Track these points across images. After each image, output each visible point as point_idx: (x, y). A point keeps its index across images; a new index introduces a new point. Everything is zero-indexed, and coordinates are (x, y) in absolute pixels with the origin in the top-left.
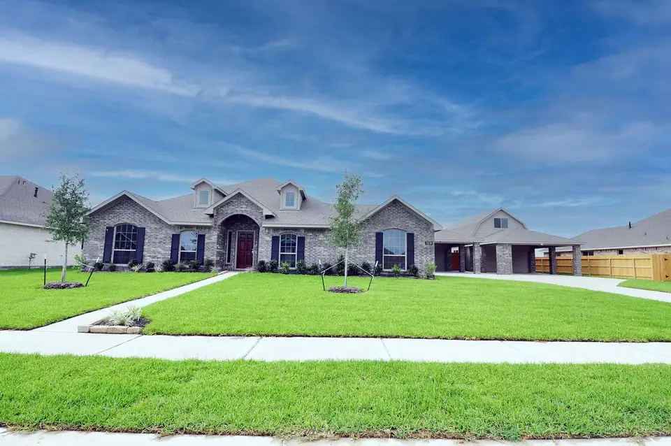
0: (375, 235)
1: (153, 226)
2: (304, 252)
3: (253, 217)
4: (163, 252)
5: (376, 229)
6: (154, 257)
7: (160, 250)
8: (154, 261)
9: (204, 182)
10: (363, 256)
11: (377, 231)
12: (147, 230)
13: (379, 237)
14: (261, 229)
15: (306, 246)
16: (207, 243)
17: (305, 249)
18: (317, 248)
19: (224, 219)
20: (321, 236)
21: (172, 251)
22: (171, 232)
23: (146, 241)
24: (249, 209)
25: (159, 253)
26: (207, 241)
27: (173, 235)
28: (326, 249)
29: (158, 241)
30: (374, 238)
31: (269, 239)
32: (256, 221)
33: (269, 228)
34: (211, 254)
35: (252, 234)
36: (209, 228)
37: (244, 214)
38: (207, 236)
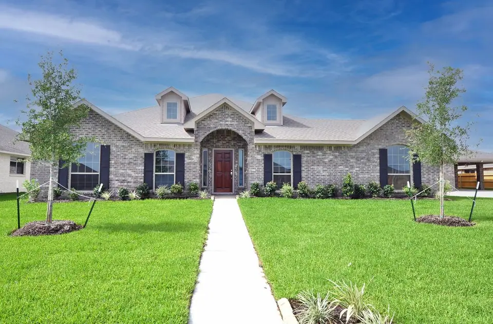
0: (378, 151)
1: (120, 143)
2: (301, 172)
3: (240, 133)
4: (133, 174)
5: (378, 145)
6: (123, 181)
7: (129, 172)
8: (125, 186)
9: (172, 92)
10: (366, 176)
11: (380, 147)
12: (113, 148)
13: (383, 153)
14: (250, 147)
15: (303, 165)
16: (188, 163)
17: (303, 169)
18: (315, 167)
19: (206, 134)
20: (320, 153)
21: (145, 174)
22: (142, 151)
23: (112, 162)
24: (235, 123)
25: (130, 176)
26: (187, 161)
27: (145, 154)
28: (325, 169)
29: (127, 161)
30: (378, 156)
31: (260, 157)
32: (244, 137)
33: (259, 145)
34: (192, 176)
35: (230, 153)
36: (189, 145)
37: (230, 128)
38: (187, 154)
